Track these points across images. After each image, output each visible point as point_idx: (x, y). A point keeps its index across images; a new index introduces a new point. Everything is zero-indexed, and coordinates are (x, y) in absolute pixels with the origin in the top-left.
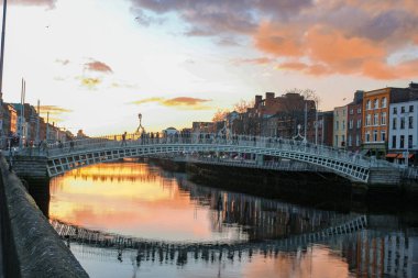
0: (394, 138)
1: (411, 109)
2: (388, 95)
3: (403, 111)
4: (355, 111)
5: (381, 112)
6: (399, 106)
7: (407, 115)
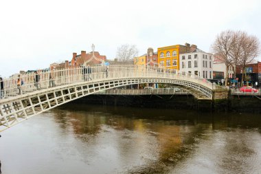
1: (196, 56)
3: (189, 58)
4: (152, 59)
7: (193, 60)
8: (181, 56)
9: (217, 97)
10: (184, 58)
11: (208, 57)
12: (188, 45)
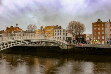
4: (42, 31)
6: (57, 30)
7: (59, 32)
9: (69, 48)
11: (66, 31)
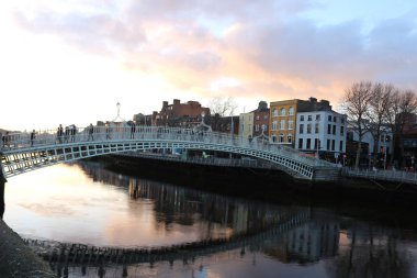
0: (301, 140)
1: (318, 117)
2: (295, 106)
3: (310, 119)
4: (262, 117)
5: (288, 118)
6: (306, 115)
7: (313, 122)
8: (299, 115)
9: (320, 177)
10: (302, 119)
11: (338, 120)
12: (313, 100)
